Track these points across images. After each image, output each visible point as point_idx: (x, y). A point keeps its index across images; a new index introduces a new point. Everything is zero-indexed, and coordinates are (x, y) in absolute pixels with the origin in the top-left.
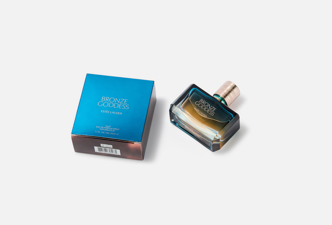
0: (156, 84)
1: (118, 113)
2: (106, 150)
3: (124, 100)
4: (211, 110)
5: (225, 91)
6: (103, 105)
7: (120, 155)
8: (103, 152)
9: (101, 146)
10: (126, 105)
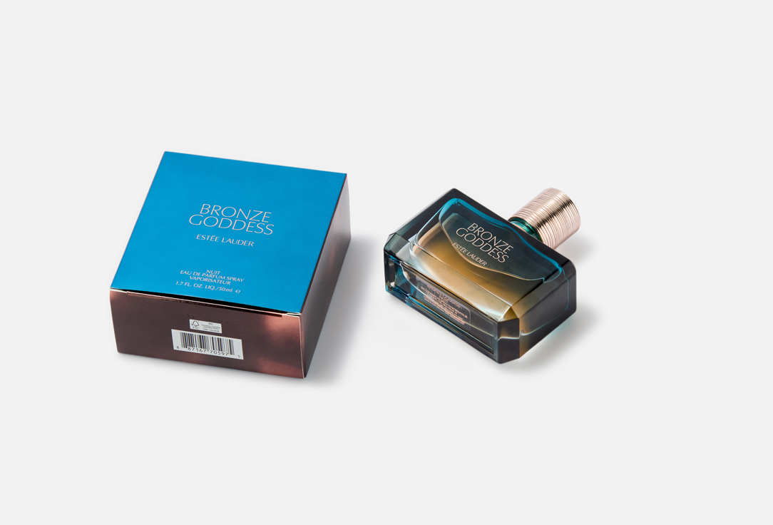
0: (350, 181)
1: (244, 243)
2: (203, 345)
3: (263, 214)
4: (500, 250)
5: (542, 212)
6: (202, 222)
7: (242, 358)
8: (195, 351)
9: (191, 328)
10: (266, 224)
